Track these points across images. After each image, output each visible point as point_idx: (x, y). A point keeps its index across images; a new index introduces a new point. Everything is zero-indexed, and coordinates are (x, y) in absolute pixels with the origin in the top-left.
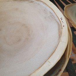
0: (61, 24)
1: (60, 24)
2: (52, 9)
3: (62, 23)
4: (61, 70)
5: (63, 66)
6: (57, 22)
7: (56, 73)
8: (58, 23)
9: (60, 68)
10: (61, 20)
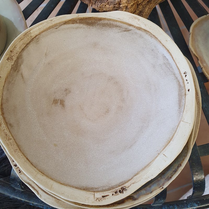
0: (185, 86)
1: (182, 84)
2: (168, 51)
3: (186, 82)
4: (181, 165)
5: (183, 160)
6: (177, 78)
7: (174, 170)
8: (179, 81)
9: (179, 163)
10: (184, 75)
